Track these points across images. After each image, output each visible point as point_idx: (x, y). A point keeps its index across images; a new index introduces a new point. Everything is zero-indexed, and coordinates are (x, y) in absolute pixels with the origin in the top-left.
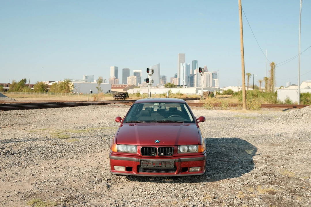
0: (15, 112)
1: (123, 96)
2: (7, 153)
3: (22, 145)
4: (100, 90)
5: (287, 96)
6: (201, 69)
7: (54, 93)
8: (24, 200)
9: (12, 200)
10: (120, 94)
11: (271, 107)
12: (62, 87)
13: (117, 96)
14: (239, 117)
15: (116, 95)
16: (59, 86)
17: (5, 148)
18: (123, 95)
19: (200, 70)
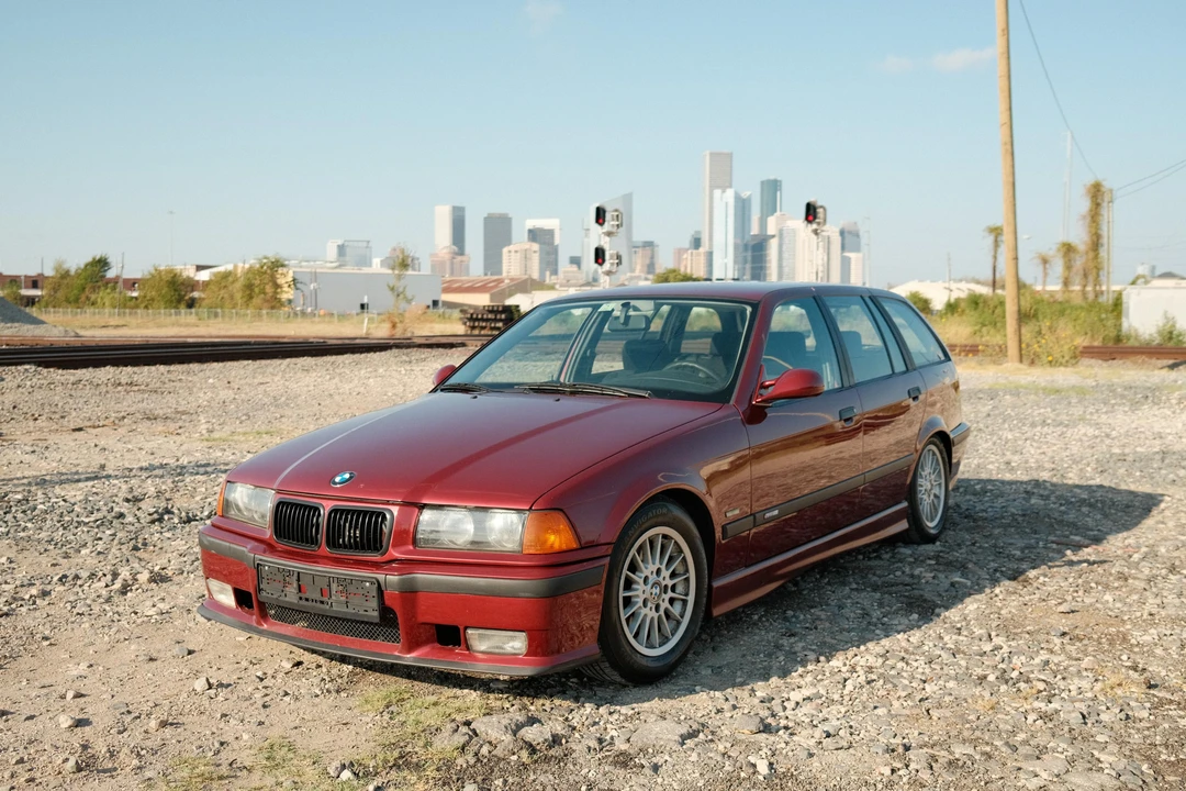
0: (107, 373)
1: (501, 320)
2: (162, 515)
3: (203, 490)
4: (401, 296)
5: (1166, 312)
6: (815, 209)
7: (219, 310)
8: (338, 692)
9: (286, 694)
10: (490, 312)
11: (1115, 355)
12: (249, 287)
13: (477, 319)
14: (1017, 388)
15: (475, 316)
16: (239, 285)
17: (141, 500)
18: (503, 316)
19: (812, 212)
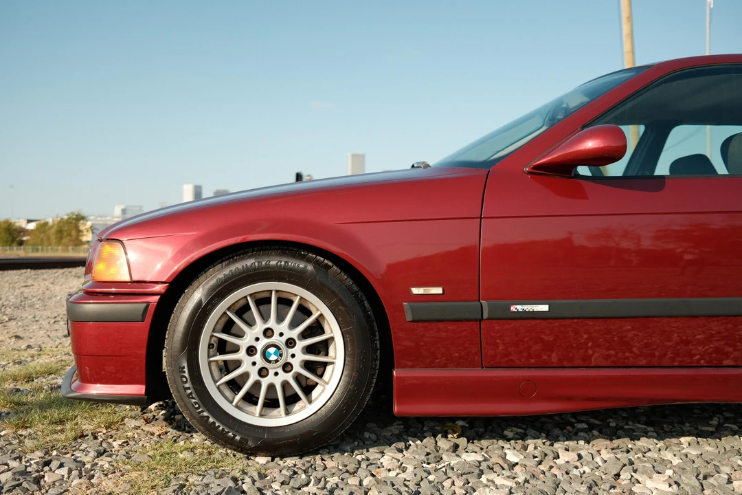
7: (40, 247)
12: (60, 232)
16: (53, 230)
